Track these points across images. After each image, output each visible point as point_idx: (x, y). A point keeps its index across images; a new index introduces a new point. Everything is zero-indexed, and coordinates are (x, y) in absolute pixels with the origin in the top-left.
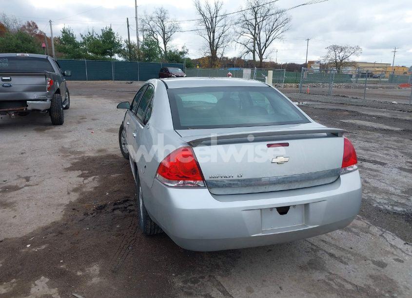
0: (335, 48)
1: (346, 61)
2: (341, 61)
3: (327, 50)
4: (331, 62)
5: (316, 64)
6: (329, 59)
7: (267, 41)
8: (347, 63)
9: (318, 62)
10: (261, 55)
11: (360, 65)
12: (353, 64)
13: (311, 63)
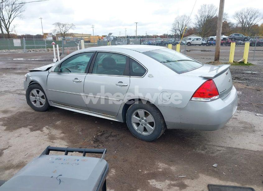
0: (59, 24)
1: (67, 33)
2: (64, 33)
3: (54, 26)
4: (58, 33)
5: (49, 35)
6: (57, 31)
7: (9, 19)
8: (68, 34)
9: (51, 34)
10: (7, 29)
11: (76, 35)
12: (71, 35)
13: (46, 34)
